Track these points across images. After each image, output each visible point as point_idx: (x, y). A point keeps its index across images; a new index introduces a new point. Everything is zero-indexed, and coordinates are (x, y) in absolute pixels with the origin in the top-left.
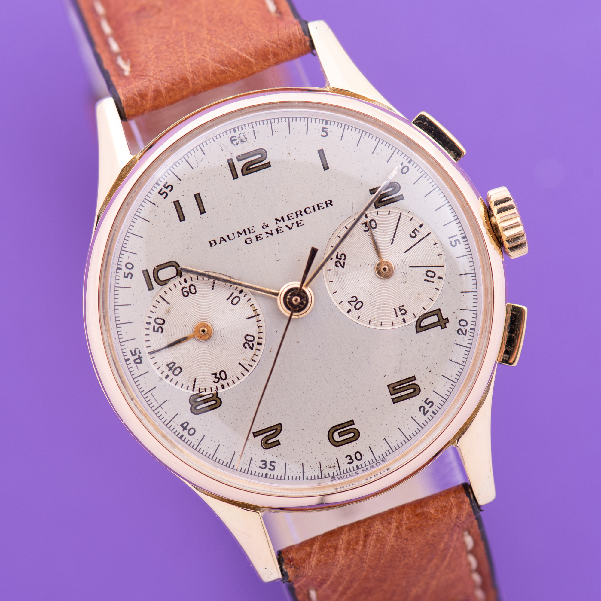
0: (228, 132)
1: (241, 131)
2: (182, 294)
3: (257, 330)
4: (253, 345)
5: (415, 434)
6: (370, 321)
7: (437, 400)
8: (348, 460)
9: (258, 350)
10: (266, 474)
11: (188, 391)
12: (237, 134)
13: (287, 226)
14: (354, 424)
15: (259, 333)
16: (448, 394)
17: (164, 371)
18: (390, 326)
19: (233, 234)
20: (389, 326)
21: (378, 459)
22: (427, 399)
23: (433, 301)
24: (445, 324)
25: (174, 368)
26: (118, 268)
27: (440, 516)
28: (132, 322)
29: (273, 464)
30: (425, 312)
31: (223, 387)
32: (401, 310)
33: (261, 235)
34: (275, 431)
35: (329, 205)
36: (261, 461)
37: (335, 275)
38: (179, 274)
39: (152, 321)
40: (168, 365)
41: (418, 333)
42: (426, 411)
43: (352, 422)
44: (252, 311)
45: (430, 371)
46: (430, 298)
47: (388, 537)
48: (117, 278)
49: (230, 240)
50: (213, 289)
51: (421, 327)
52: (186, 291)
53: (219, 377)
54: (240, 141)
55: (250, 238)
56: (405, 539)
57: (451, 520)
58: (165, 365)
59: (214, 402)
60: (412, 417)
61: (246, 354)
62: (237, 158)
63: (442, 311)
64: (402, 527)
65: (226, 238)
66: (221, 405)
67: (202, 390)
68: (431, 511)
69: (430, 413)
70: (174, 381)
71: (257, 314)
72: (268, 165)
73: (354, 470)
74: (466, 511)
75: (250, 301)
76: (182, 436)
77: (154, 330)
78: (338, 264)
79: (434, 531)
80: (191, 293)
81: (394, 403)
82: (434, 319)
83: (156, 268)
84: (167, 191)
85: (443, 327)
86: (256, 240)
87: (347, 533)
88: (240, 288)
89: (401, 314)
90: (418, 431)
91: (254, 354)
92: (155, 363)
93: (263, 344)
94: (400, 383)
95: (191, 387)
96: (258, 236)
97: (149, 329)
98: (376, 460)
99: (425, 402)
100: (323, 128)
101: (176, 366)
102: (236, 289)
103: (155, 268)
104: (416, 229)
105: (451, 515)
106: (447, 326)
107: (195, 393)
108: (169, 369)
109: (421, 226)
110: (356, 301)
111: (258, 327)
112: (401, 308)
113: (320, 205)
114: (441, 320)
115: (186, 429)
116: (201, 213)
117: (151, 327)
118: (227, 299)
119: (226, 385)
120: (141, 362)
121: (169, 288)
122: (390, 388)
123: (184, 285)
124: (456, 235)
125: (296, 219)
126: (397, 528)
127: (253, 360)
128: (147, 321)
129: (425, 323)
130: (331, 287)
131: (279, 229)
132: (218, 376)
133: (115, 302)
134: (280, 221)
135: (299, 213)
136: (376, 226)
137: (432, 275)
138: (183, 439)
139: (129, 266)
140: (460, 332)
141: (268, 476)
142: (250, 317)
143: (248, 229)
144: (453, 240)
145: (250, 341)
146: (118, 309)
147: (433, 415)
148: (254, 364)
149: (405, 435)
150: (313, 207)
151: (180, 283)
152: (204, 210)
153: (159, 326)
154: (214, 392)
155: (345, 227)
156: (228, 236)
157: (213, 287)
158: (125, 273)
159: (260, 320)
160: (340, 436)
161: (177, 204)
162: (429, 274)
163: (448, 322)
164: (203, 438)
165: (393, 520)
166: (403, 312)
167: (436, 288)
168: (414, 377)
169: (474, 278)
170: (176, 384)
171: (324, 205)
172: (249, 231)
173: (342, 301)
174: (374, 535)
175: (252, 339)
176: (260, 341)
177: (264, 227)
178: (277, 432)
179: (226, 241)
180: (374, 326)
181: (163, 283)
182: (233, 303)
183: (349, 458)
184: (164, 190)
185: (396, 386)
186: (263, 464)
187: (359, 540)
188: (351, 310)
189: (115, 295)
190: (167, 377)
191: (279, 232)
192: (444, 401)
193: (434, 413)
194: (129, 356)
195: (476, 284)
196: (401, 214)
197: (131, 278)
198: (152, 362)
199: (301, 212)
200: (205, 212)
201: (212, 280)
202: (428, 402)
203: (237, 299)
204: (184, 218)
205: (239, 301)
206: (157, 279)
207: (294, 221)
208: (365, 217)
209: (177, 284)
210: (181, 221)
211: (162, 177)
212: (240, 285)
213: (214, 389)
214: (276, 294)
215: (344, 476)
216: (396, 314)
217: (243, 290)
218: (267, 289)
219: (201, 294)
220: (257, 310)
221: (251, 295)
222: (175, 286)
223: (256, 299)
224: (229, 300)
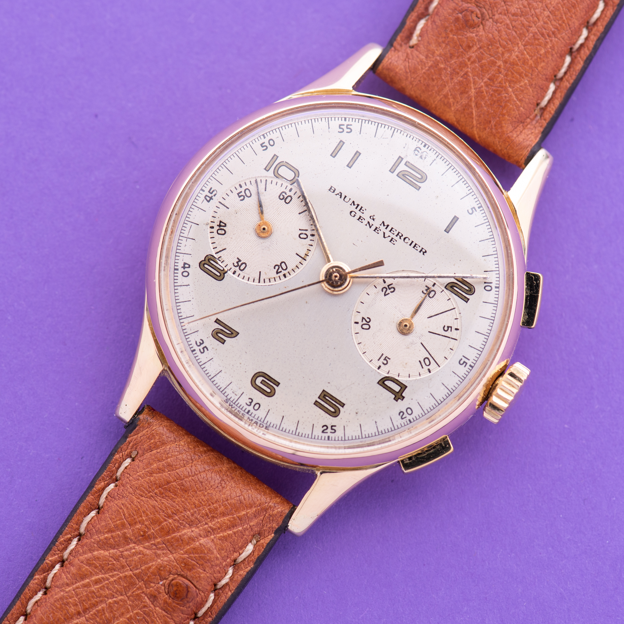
0: (421, 142)
1: (428, 151)
2: (279, 194)
3: (294, 267)
4: (281, 272)
5: (303, 435)
6: (361, 343)
7: (339, 433)
8: (248, 401)
9: (280, 278)
10: (194, 350)
11: (212, 250)
12: (423, 149)
13: (384, 233)
14: (277, 386)
15: (293, 270)
16: (350, 438)
17: (214, 222)
18: (368, 360)
19: (350, 199)
21: (265, 422)
22: (335, 426)
23: (409, 377)
24: (399, 398)
25: (221, 228)
26: (264, 135)
28: (232, 173)
29: (205, 349)
30: (397, 378)
31: (234, 273)
32: (385, 359)
33: (364, 219)
34: (230, 333)
35: (422, 252)
36: (201, 340)
37: (375, 293)
38: (293, 181)
39: (244, 187)
40: (221, 222)
41: (378, 385)
42: (326, 431)
43: (278, 384)
44: (305, 253)
45: (357, 413)
46: (409, 374)
48: (256, 140)
49: (344, 200)
50: (300, 213)
51: (383, 383)
52: (283, 196)
53: (239, 265)
54: (420, 155)
55: (356, 213)
58: (219, 220)
59: (219, 274)
60: (314, 424)
61: (270, 272)
62: (406, 162)
63: (407, 389)
65: (343, 197)
66: (220, 280)
67: (221, 259)
69: (326, 435)
70: (212, 235)
71: (305, 258)
72: (418, 188)
73: (244, 411)
75: (311, 246)
76: (177, 269)
77: (238, 194)
78: (385, 290)
80: (285, 200)
81: (314, 404)
82: (397, 388)
83: (284, 162)
84: (346, 130)
85: (396, 399)
86: (358, 219)
88: (314, 232)
89: (382, 362)
90: (307, 436)
91: (274, 278)
92: (215, 212)
93: (287, 279)
94: (332, 397)
95: (217, 250)
96: (361, 218)
97: (236, 189)
98: (264, 421)
99: (332, 426)
100: (474, 208)
101: (224, 228)
102: (312, 230)
104: (451, 327)
106: (398, 401)
107: (215, 255)
108: (219, 224)
109: (457, 329)
110: (368, 322)
111: (297, 266)
112: (387, 359)
113: (417, 246)
114: (400, 394)
115: (184, 269)
116: (348, 166)
117: (239, 190)
118: (300, 229)
119: (237, 274)
120: (208, 201)
121: (277, 182)
122: (323, 393)
123: (287, 191)
124: (469, 360)
125: (394, 237)
127: (270, 280)
128: (241, 184)
129: (388, 383)
130: (364, 297)
131: (378, 229)
132: (240, 263)
133: (238, 151)
134: (384, 225)
135: (400, 235)
136: (433, 297)
137: (428, 363)
138: (176, 271)
139: (272, 143)
140: (402, 414)
141: (194, 353)
142: (299, 254)
143: (362, 207)
144: (464, 359)
146: (234, 157)
147: (327, 438)
148: (267, 283)
149: (297, 429)
150: (412, 242)
151: (286, 188)
152: (352, 166)
153: (244, 195)
154: (226, 269)
156: (345, 197)
158: (264, 143)
159: (302, 264)
160: (261, 383)
161: (341, 143)
162: (427, 361)
163: (402, 400)
164: (187, 285)
166: (385, 362)
167: (419, 373)
168: (344, 404)
169: (448, 395)
170: (211, 238)
171: (419, 249)
172: (361, 209)
173: (360, 313)
175: (285, 267)
176: (287, 275)
177: (372, 218)
178: (230, 336)
179: (341, 198)
180: (360, 349)
181: (277, 175)
182: (301, 236)
183: (251, 401)
184: (345, 127)
185: (328, 397)
186: (200, 343)
188: (358, 323)
189: (243, 147)
190: (212, 227)
191: (376, 231)
192: (343, 439)
193: (329, 439)
194: (207, 190)
195: (444, 400)
196: (454, 308)
197: (263, 150)
198: (214, 209)
199: (402, 235)
200: (350, 168)
201: (305, 208)
202: (333, 428)
203: (305, 236)
204: (335, 156)
205: (305, 239)
206: (277, 168)
207: (392, 236)
208: (433, 284)
209: (284, 186)
210: (331, 155)
211: (352, 119)
212: (317, 230)
213: (228, 267)
214: (329, 261)
215: (234, 407)
216: (380, 358)
217: (315, 236)
218: (328, 252)
219: (290, 208)
220: (307, 256)
221: (316, 244)
222: (282, 186)
223: (315, 250)
224: (300, 231)
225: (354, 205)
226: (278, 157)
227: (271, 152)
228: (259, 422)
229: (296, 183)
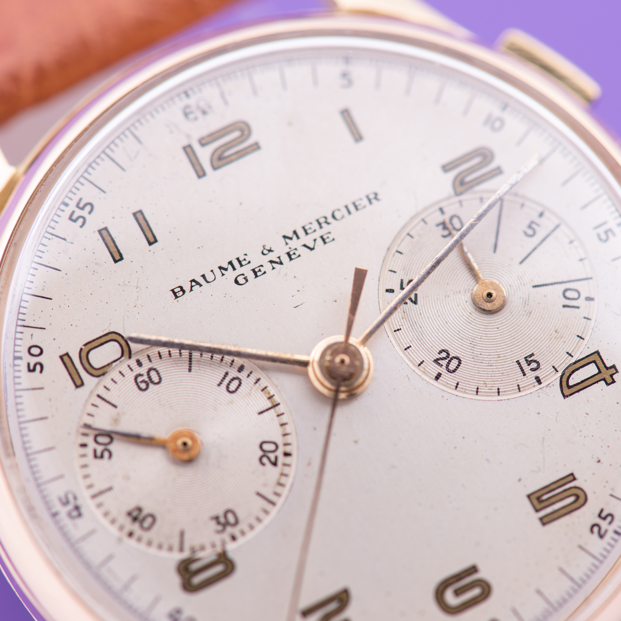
0: (177, 99)
1: (199, 95)
2: (136, 386)
3: (280, 431)
4: (276, 458)
5: (589, 573)
6: (478, 389)
7: (619, 510)
9: (286, 465)
11: (172, 554)
12: (192, 101)
13: (305, 246)
14: (477, 572)
15: (284, 435)
17: (123, 526)
18: (515, 393)
19: (212, 271)
20: (512, 394)
22: (602, 511)
23: (583, 339)
24: (612, 376)
25: (140, 518)
26: (15, 358)
28: (54, 448)
30: (573, 360)
31: (234, 538)
32: (529, 363)
33: (262, 266)
34: (339, 604)
35: (373, 201)
37: (403, 318)
38: (126, 352)
39: (90, 440)
40: (129, 514)
41: (567, 399)
42: (603, 531)
43: (473, 569)
44: (266, 399)
45: (599, 461)
46: (578, 336)
48: (17, 374)
49: (208, 282)
50: (190, 370)
51: (569, 387)
52: (143, 381)
53: (225, 522)
54: (200, 113)
55: (243, 275)
58: (124, 514)
59: (221, 567)
60: (579, 546)
61: (266, 476)
62: (199, 141)
63: (601, 355)
65: (201, 280)
66: (234, 570)
67: (197, 547)
69: (611, 534)
70: (145, 541)
71: (275, 404)
72: (256, 147)
75: (259, 382)
77: (95, 457)
80: (152, 382)
81: (544, 525)
82: (592, 370)
83: (83, 347)
84: (85, 213)
85: (609, 382)
86: (254, 276)
88: (239, 361)
89: (531, 369)
90: (594, 569)
91: (281, 474)
92: (107, 513)
93: (294, 453)
94: (548, 488)
95: (176, 546)
96: (257, 270)
97: (86, 456)
100: (343, 73)
101: (144, 513)
102: (232, 364)
103: (81, 349)
104: (532, 222)
106: (616, 380)
107: (185, 555)
108: (131, 520)
109: (541, 215)
110: (447, 357)
111: (281, 425)
112: (530, 359)
113: (357, 203)
114: (604, 370)
116: (150, 244)
117: (89, 451)
118: (219, 385)
119: (238, 535)
120: (80, 515)
121: (112, 380)
122: (532, 500)
123: (137, 370)
124: (606, 223)
125: (320, 232)
127: (280, 484)
128: (82, 442)
129: (575, 379)
130: (400, 340)
131: (291, 253)
132: (222, 520)
133: (19, 417)
134: (291, 239)
135: (322, 220)
137: (575, 295)
139: (35, 351)
142: (262, 409)
143: (238, 259)
144: (601, 230)
145: (270, 452)
146: (26, 428)
147: (616, 537)
148: (284, 491)
149: (572, 579)
150: (346, 207)
151: (131, 369)
152: (154, 237)
153: (103, 447)
154: (219, 551)
155: (408, 234)
156: (203, 276)
157: (190, 367)
158: (29, 365)
159: (283, 414)
160: (457, 596)
161: (104, 233)
162: (569, 294)
163: (617, 372)
166: (534, 365)
167: (585, 318)
168: (572, 474)
170: (148, 547)
171: (365, 202)
172: (240, 262)
173: (423, 361)
175: (272, 447)
176: (288, 449)
177: (265, 252)
178: (343, 605)
179: (201, 285)
180: (487, 396)
181: (100, 372)
182: (230, 390)
184: (78, 213)
185: (543, 495)
188: (441, 374)
189: (17, 404)
190: (131, 534)
191: (293, 257)
193: (619, 534)
194: (58, 507)
196: (502, 200)
197: (41, 371)
198: (98, 513)
199: (326, 218)
200: (156, 241)
201: (185, 353)
202: (603, 515)
203: (236, 383)
204: (121, 255)
205: (240, 385)
206: (87, 366)
207: (317, 235)
208: (439, 213)
209: (125, 370)
210: (116, 261)
211: (71, 191)
212: (239, 354)
213: (218, 544)
214: (305, 364)
216: (522, 370)
217: (245, 364)
218: (288, 356)
219: (171, 382)
220: (274, 397)
221: (260, 371)
222: (122, 374)
223: (270, 378)
224: (222, 385)
225: (226, 269)
226: (67, 354)
227: (51, 360)
229: (132, 345)
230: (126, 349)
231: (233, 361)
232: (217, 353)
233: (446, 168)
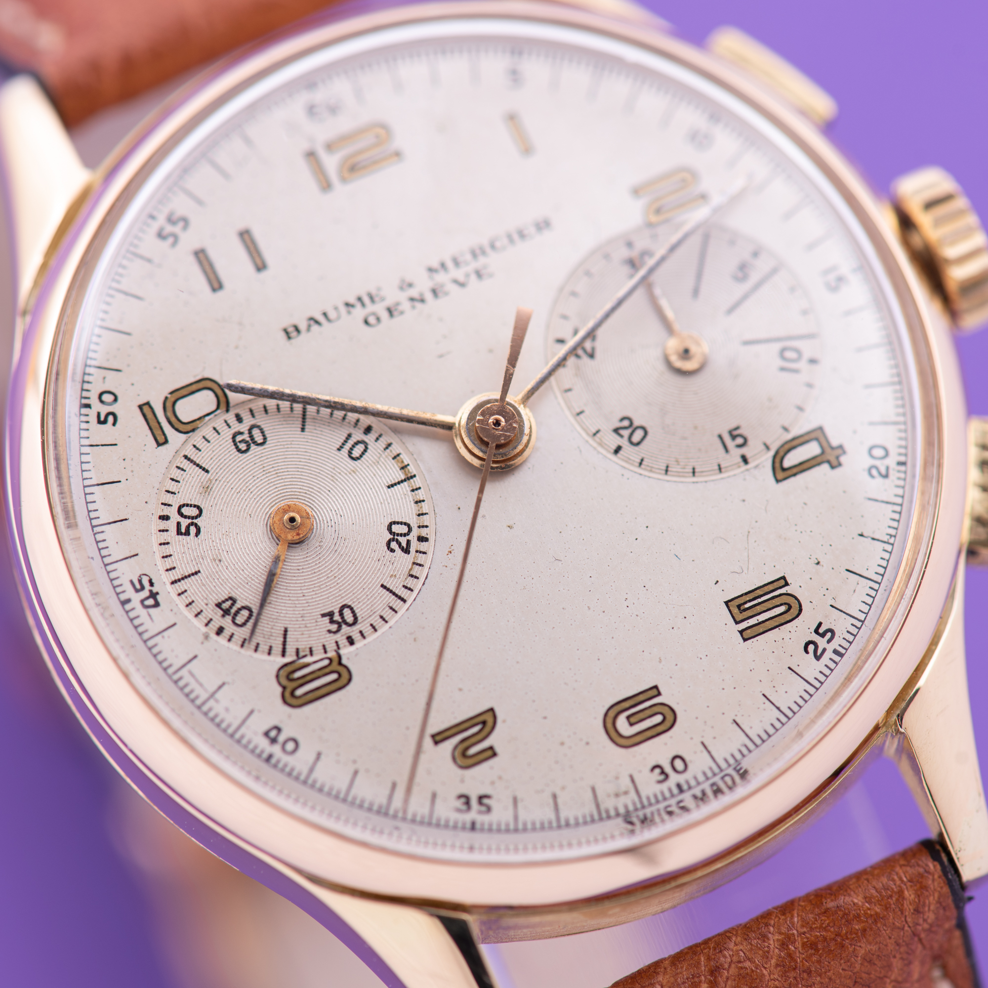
2: (234, 447)
3: (414, 509)
4: (408, 542)
5: (801, 702)
6: (667, 467)
7: (841, 625)
8: (656, 776)
9: (420, 552)
10: (473, 824)
11: (271, 658)
12: (319, 97)
13: (454, 281)
14: (659, 694)
15: (419, 515)
16: (865, 608)
17: (211, 620)
18: (715, 474)
19: (336, 308)
20: (711, 475)
21: (723, 765)
22: (820, 624)
23: (804, 411)
24: (837, 458)
25: (233, 611)
26: (83, 406)
27: (878, 909)
28: (126, 520)
29: (484, 800)
30: (789, 436)
31: (351, 641)
32: (734, 437)
33: (399, 304)
34: (480, 726)
35: (543, 228)
36: (458, 797)
37: (575, 375)
38: (223, 403)
39: (172, 512)
40: (219, 605)
41: (781, 484)
42: (819, 651)
43: (655, 690)
44: (398, 469)
45: (818, 563)
46: (797, 407)
47: (765, 968)
48: (84, 426)
49: (330, 321)
50: (303, 430)
51: (784, 470)
52: (243, 441)
53: (340, 620)
54: (327, 112)
55: (375, 313)
56: (804, 972)
57: (903, 919)
58: (212, 606)
59: (334, 676)
60: (789, 668)
61: (395, 565)
62: (325, 146)
63: (826, 431)
64: (793, 943)
65: (321, 319)
66: (350, 680)
67: (303, 651)
68: (856, 901)
69: (829, 654)
70: (237, 640)
71: (409, 475)
72: (398, 155)
73: (672, 796)
74: (936, 895)
75: (390, 448)
76: (270, 756)
77: (179, 533)
78: (580, 351)
79: (869, 947)
80: (255, 443)
81: (745, 640)
82: (813, 449)
83: (169, 396)
84: (177, 229)
85: (834, 465)
86: (389, 316)
87: (668, 970)
88: (366, 420)
89: (736, 446)
90: (807, 697)
91: (414, 563)
92: (190, 604)
93: (432, 539)
94: (752, 594)
95: (278, 648)
96: (392, 308)
97: (167, 531)
98: (719, 767)
99: (816, 631)
101: (238, 605)
102: (356, 424)
103: (166, 398)
104: (744, 263)
105: (903, 905)
106: (842, 463)
107: (287, 659)
108: (222, 612)
109: (756, 254)
110: (631, 426)
111: (416, 502)
112: (735, 433)
113: (523, 232)
114: (828, 451)
115: (277, 742)
116: (259, 270)
117: (171, 525)
118: (339, 450)
119: (356, 636)
120: (157, 604)
121: (204, 437)
122: (731, 608)
123: (236, 427)
125: (474, 266)
126: (783, 945)
127: (412, 576)
128: (162, 514)
129: (790, 460)
130: (571, 403)
131: (437, 290)
132: (337, 617)
133: (84, 479)
134: (437, 272)
135: (478, 252)
137: (795, 355)
138: (273, 762)
140: (875, 472)
141: (478, 827)
142: (393, 482)
143: (369, 294)
144: (832, 277)
145: (401, 535)
146: (93, 493)
147: (837, 658)
148: (417, 585)
149: (778, 708)
150: (509, 235)
151: (228, 425)
152: (264, 262)
153: (190, 521)
154: (331, 654)
155: (586, 272)
156: (325, 314)
157: (303, 425)
158: (99, 415)
159: (420, 488)
160: (631, 724)
161: (201, 256)
162: (789, 354)
163: (844, 452)
164: (318, 757)
165: (772, 929)
166: (740, 441)
167: (806, 384)
168: (784, 578)
170: (242, 646)
171: (533, 230)
172: (371, 298)
173: (600, 430)
174: (733, 966)
175: (404, 529)
176: (424, 532)
177: (404, 286)
178: (487, 730)
179: (321, 325)
180: (679, 476)
181: (189, 427)
182: (353, 456)
183: (658, 771)
184: (169, 229)
185: (745, 603)
186: (463, 803)
187: (700, 982)
188: (621, 447)
189: (82, 463)
190: (220, 631)
191: (439, 294)
192: (859, 624)
193: (841, 655)
194: (130, 593)
195: (898, 366)
196: (707, 233)
197: (114, 424)
198: (181, 602)
199: (482, 248)
200: (266, 267)
201: (298, 407)
202: (821, 631)
203: (360, 448)
204: (220, 283)
205: (365, 450)
206: (173, 419)
207: (470, 268)
208: (625, 247)
209: (221, 426)
210: (214, 291)
212: (365, 411)
213: (331, 647)
214: (449, 427)
215: (652, 814)
216: (725, 447)
217: (373, 425)
218: (427, 416)
219: (279, 444)
220: (408, 467)
221: (392, 434)
222: (217, 432)
223: (404, 443)
224: (343, 450)
226: (148, 404)
227: (127, 410)
228: (717, 779)
229: (232, 395)
230: (222, 399)
231: (358, 421)
232: (338, 409)
233: (636, 192)
